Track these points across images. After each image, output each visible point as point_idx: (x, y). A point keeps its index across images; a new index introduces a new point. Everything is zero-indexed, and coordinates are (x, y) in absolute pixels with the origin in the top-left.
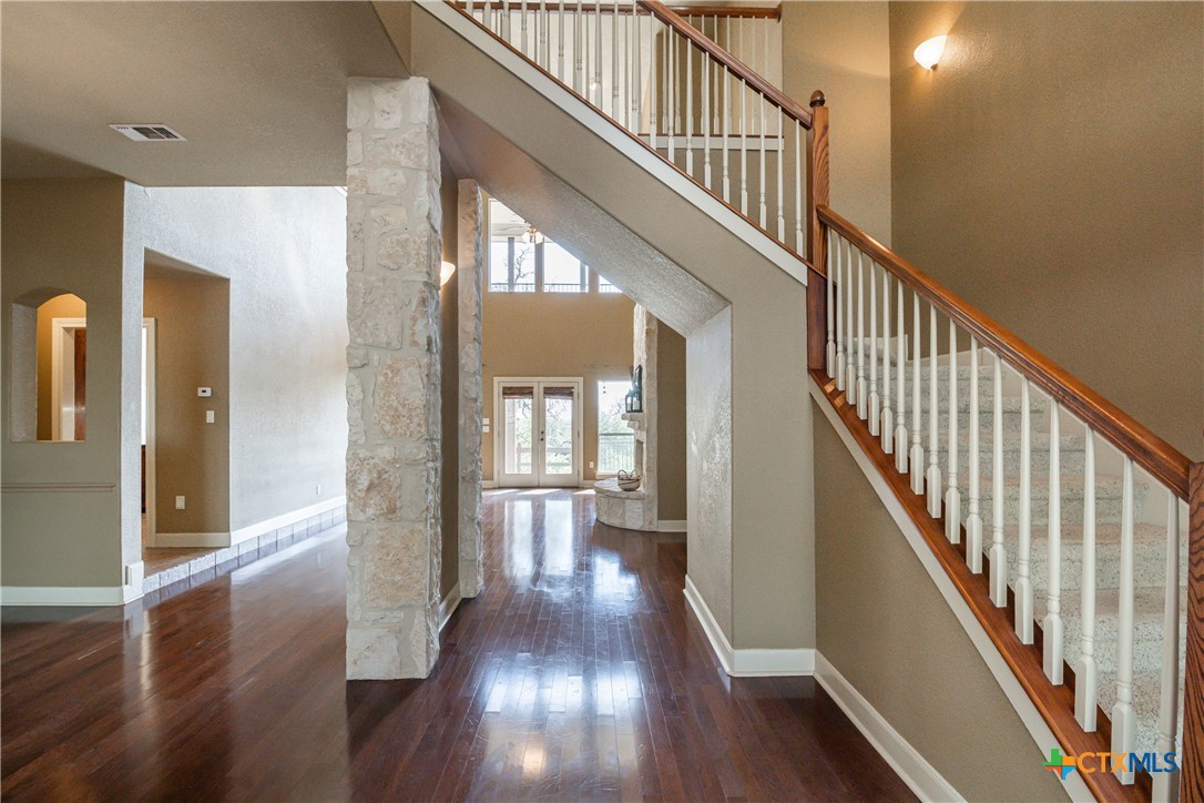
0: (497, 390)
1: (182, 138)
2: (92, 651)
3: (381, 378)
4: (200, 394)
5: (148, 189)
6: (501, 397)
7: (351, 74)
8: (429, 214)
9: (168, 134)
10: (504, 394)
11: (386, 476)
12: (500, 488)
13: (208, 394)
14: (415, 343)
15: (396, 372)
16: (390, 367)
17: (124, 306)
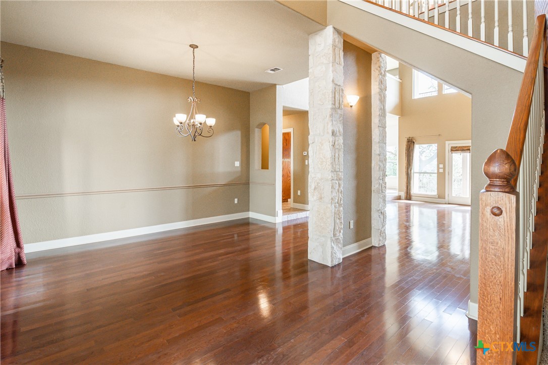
0: (448, 148)
1: (282, 69)
2: (260, 233)
3: (318, 147)
4: (304, 154)
5: (284, 86)
6: (450, 153)
7: (309, 34)
8: (333, 80)
9: (279, 69)
10: (452, 150)
11: (319, 185)
12: (449, 204)
13: (306, 154)
14: (328, 133)
15: (322, 145)
16: (320, 143)
17: (277, 126)
